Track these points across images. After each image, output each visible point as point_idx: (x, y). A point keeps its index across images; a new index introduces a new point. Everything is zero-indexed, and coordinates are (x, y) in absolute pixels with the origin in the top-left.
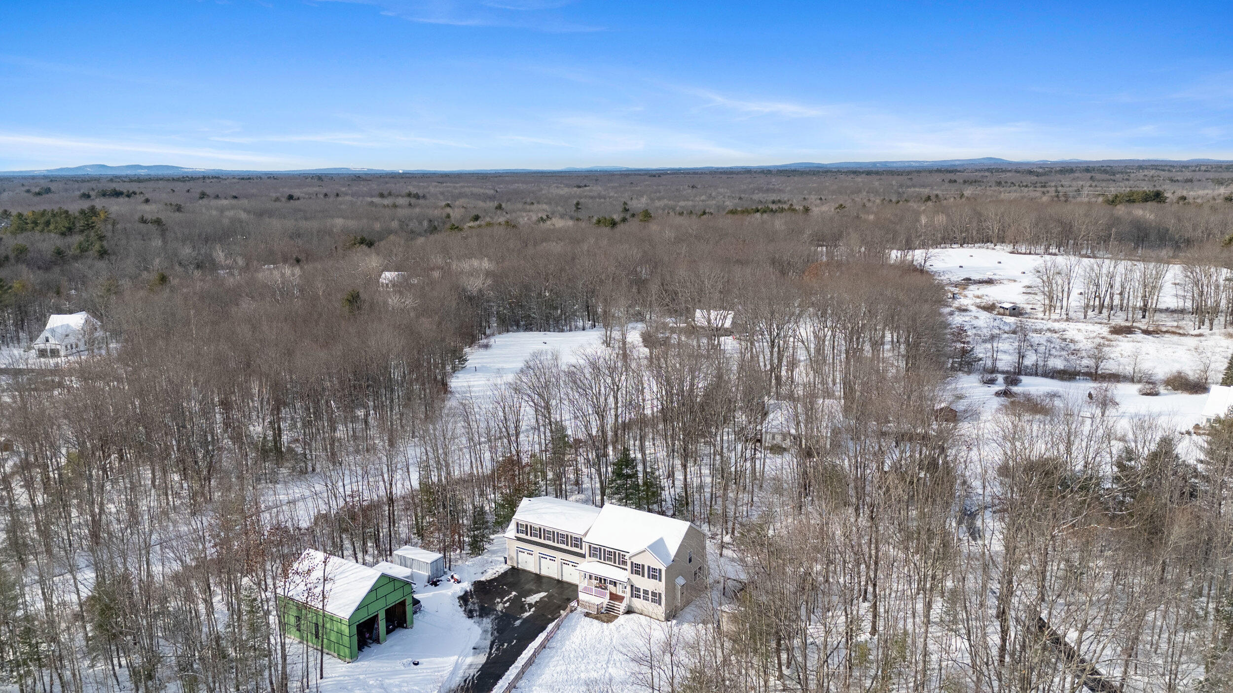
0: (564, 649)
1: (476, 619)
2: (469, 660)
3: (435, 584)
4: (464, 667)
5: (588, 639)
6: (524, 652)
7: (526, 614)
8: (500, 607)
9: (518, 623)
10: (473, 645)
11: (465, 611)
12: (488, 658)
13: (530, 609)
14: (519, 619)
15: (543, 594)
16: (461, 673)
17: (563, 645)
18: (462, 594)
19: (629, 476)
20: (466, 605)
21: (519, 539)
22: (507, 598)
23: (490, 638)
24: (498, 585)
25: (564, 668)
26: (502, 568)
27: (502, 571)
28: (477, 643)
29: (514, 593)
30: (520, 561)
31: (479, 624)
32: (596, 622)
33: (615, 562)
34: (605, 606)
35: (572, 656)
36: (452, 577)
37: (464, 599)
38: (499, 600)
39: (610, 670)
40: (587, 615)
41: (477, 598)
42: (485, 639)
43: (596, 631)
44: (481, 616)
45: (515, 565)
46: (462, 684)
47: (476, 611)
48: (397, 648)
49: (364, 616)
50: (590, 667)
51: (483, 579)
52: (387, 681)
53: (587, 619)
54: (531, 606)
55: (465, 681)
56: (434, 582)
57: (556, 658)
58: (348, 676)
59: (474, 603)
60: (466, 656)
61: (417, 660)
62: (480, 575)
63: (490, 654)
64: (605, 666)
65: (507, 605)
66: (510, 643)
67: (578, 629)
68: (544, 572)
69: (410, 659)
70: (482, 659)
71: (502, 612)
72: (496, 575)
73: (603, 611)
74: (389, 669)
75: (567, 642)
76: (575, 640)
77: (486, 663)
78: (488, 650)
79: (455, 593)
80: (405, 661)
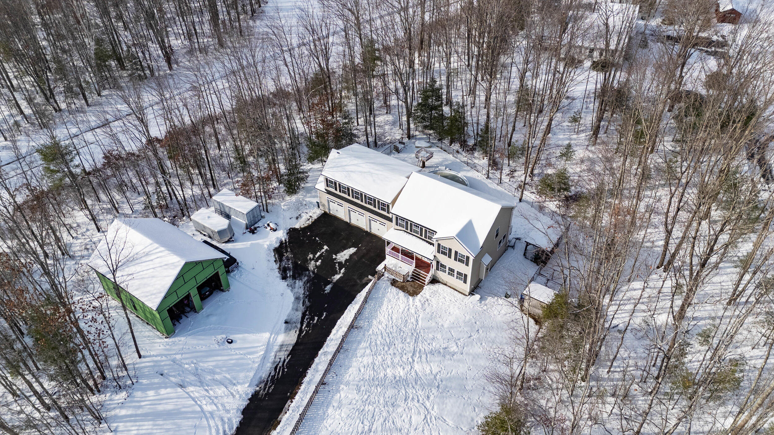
0: (371, 332)
1: (290, 281)
2: (281, 338)
3: (253, 232)
4: (276, 348)
5: (394, 318)
6: (334, 331)
7: (337, 277)
8: (312, 266)
9: (328, 288)
10: (285, 318)
11: (279, 268)
12: (299, 335)
13: (340, 269)
14: (329, 283)
15: (352, 250)
16: (271, 358)
17: (370, 325)
18: (277, 245)
19: (435, 108)
20: (281, 260)
21: (329, 193)
22: (319, 254)
23: (302, 308)
24: (311, 236)
25: (370, 361)
26: (316, 213)
27: (315, 217)
28: (289, 316)
29: (326, 247)
30: (331, 208)
31: (292, 287)
32: (401, 294)
33: (421, 235)
34: (410, 274)
35: (378, 342)
36: (268, 225)
37: (279, 251)
38: (311, 256)
39: (417, 367)
40: (394, 283)
41: (292, 251)
42: (297, 310)
43: (402, 306)
44: (294, 277)
45: (327, 211)
46: (273, 373)
47: (289, 269)
48: (213, 319)
49: (174, 300)
50: (396, 360)
51: (297, 226)
52: (201, 364)
53: (394, 290)
54: (341, 265)
55: (276, 368)
56: (252, 229)
57: (363, 345)
58: (166, 355)
59: (288, 259)
60: (277, 334)
61: (231, 337)
62: (294, 220)
63: (301, 331)
64: (410, 360)
65: (318, 263)
66: (320, 316)
67: (385, 303)
68: (354, 222)
69: (224, 336)
70: (292, 338)
71: (313, 272)
72: (310, 222)
73: (409, 279)
74: (204, 348)
75: (375, 322)
76: (382, 318)
77: (297, 344)
78: (299, 326)
79: (271, 245)
80: (219, 337)
